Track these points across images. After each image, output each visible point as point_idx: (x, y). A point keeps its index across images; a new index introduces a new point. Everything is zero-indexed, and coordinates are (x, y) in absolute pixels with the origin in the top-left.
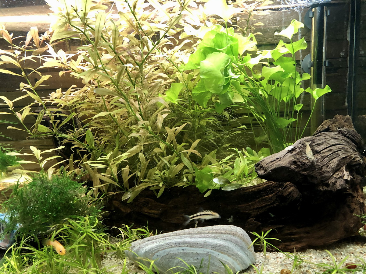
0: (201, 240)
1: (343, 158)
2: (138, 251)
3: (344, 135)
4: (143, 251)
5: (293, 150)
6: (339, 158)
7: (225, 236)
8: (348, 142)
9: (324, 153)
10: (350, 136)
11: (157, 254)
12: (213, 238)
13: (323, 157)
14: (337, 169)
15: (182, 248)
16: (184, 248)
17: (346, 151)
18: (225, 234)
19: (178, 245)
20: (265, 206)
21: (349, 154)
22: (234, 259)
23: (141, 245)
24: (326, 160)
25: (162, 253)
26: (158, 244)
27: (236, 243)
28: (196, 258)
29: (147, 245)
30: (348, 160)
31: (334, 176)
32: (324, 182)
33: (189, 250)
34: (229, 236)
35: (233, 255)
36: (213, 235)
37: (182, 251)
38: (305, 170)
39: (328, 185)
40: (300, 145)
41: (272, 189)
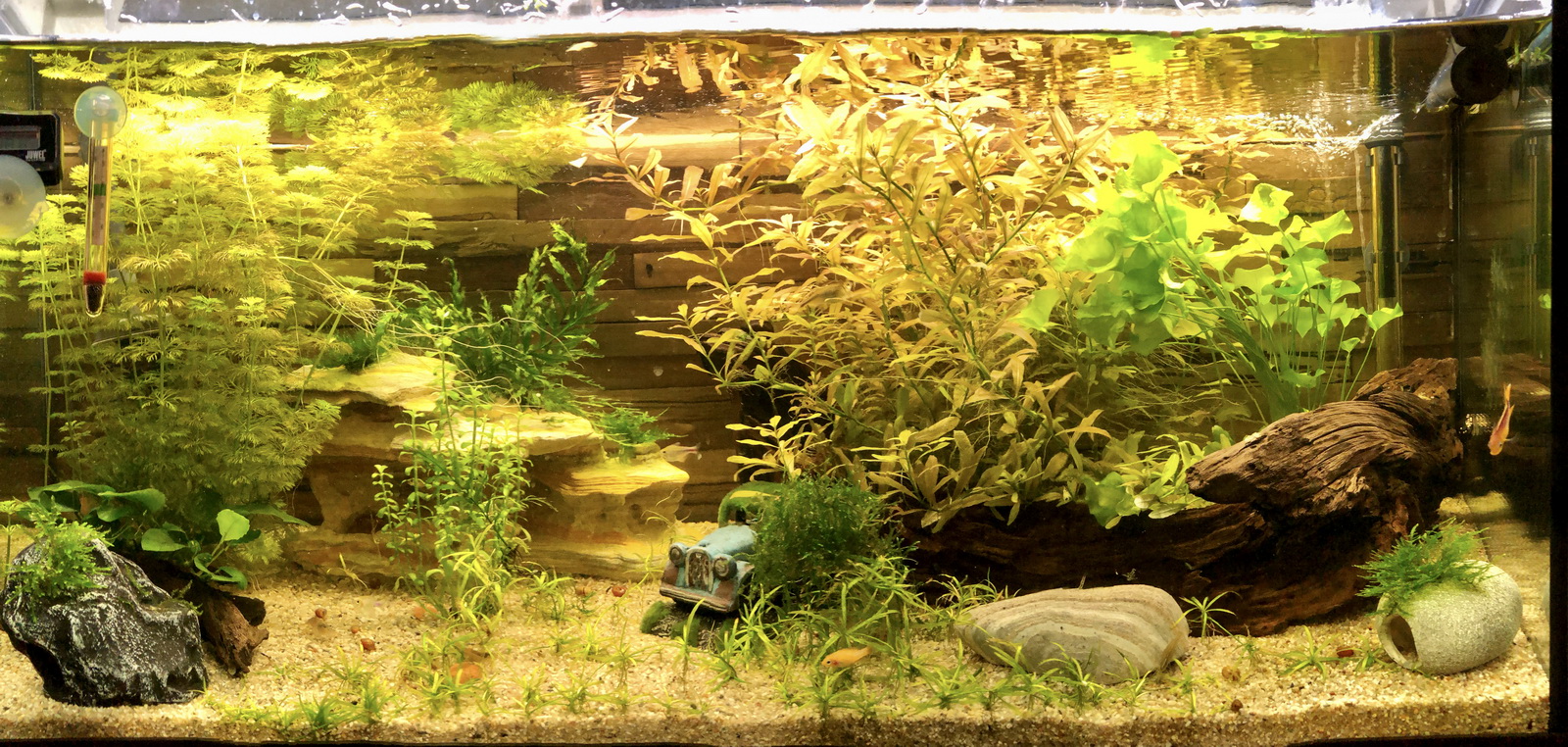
0: (1091, 613)
1: (1361, 451)
2: (985, 626)
3: (1382, 406)
4: (995, 627)
5: (1258, 441)
6: (1350, 452)
7: (1129, 605)
8: (1386, 419)
9: (1320, 443)
10: (1394, 406)
11: (1022, 634)
12: (1110, 609)
13: (1316, 451)
14: (1343, 472)
15: (1060, 625)
16: (1064, 625)
17: (1371, 437)
18: (1131, 601)
19: (1054, 617)
20: (1220, 548)
21: (1376, 443)
22: (1142, 648)
23: (991, 617)
24: (1320, 456)
25: (1031, 632)
26: (1023, 615)
27: (1148, 619)
28: (1080, 646)
29: (1002, 616)
30: (1372, 455)
31: (1331, 486)
32: (1303, 499)
33: (1070, 630)
34: (1138, 605)
35: (1140, 641)
36: (1110, 605)
37: (1060, 631)
38: (1266, 481)
39: (1309, 506)
40: (1273, 433)
41: (1237, 515)
